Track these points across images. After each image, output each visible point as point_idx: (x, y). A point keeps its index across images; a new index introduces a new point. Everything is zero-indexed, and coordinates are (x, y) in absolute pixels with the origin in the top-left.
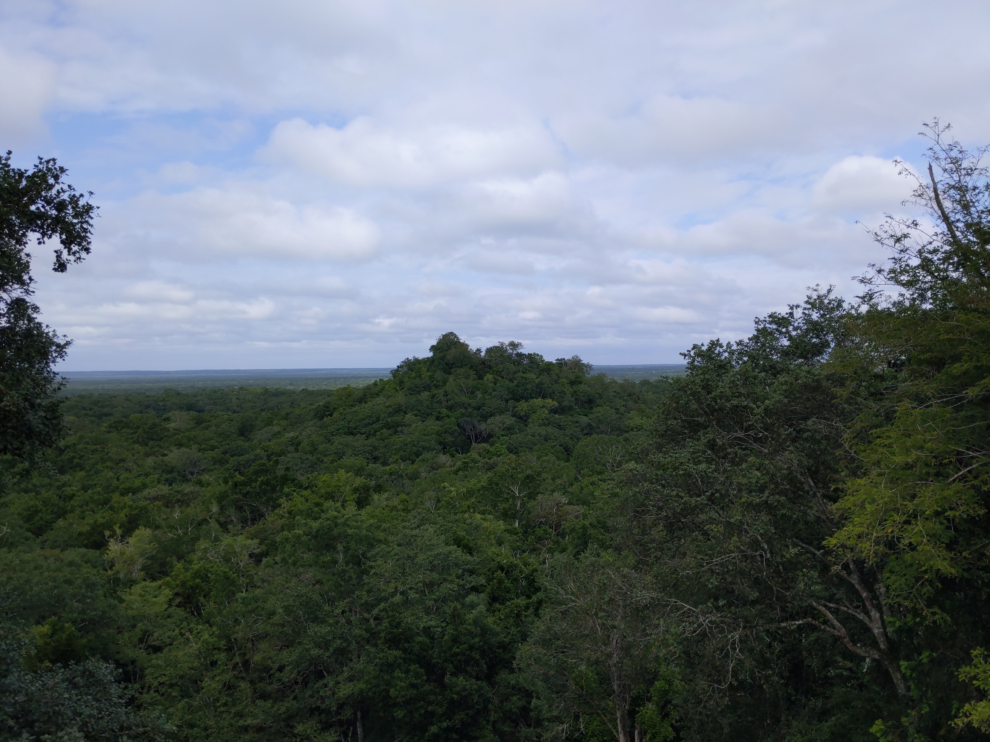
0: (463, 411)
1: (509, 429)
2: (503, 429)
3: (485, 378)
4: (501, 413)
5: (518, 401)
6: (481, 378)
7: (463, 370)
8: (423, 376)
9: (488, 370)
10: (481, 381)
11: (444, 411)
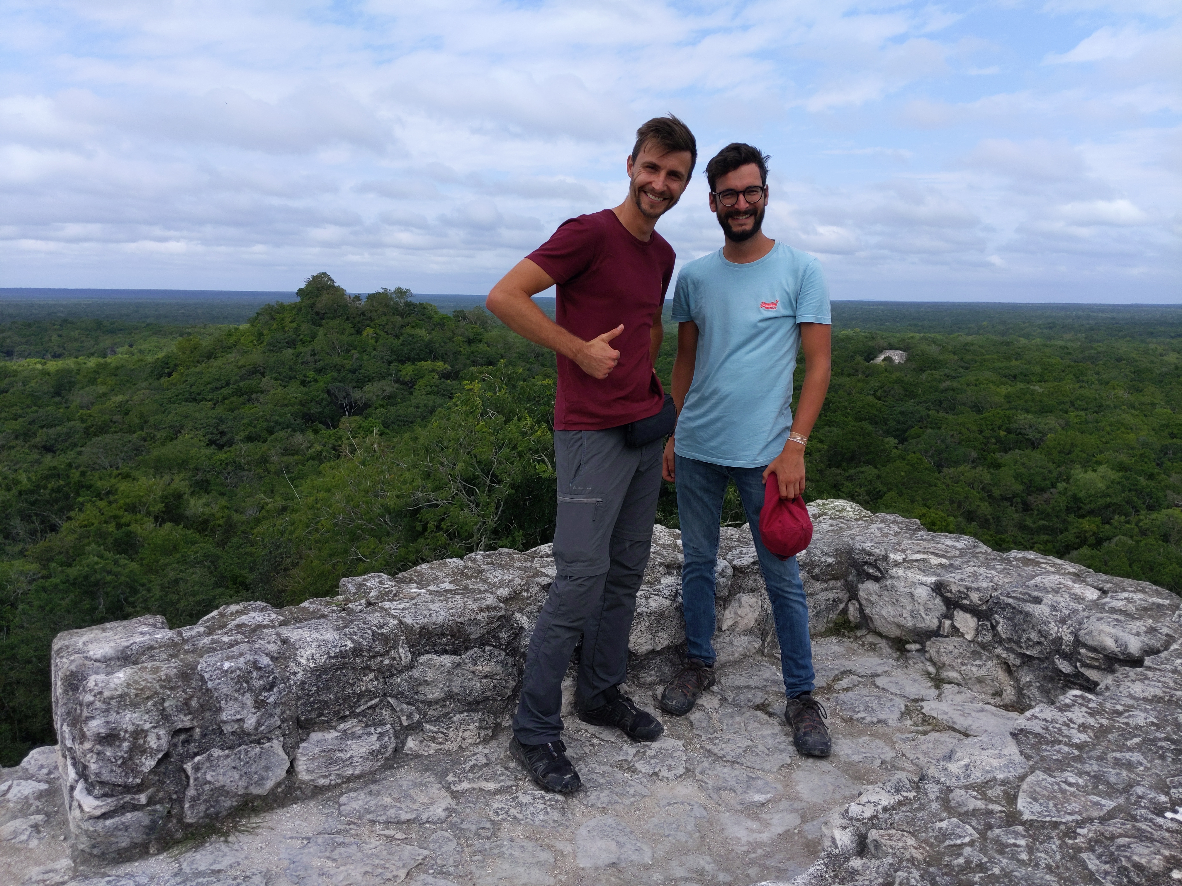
0: (335, 374)
1: (390, 397)
2: (383, 398)
3: (365, 333)
4: (382, 377)
5: (403, 362)
6: (359, 332)
7: (336, 322)
8: (286, 329)
9: (368, 322)
10: (359, 338)
11: (311, 374)
